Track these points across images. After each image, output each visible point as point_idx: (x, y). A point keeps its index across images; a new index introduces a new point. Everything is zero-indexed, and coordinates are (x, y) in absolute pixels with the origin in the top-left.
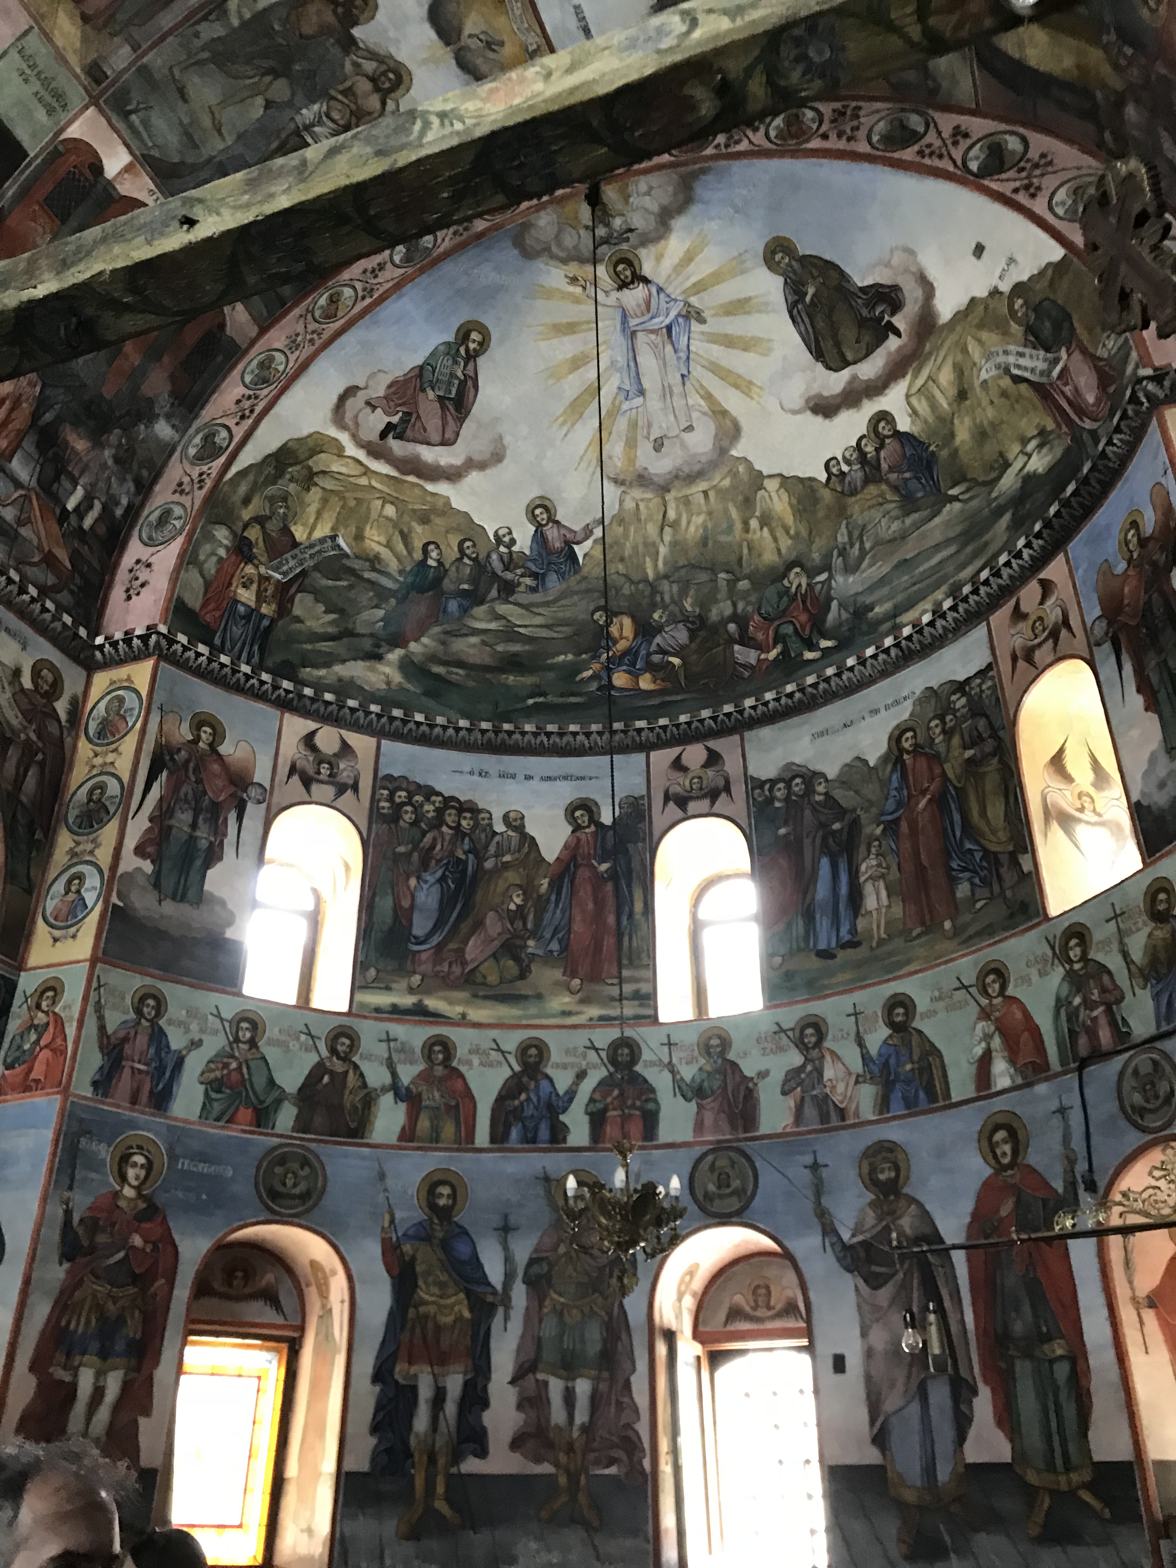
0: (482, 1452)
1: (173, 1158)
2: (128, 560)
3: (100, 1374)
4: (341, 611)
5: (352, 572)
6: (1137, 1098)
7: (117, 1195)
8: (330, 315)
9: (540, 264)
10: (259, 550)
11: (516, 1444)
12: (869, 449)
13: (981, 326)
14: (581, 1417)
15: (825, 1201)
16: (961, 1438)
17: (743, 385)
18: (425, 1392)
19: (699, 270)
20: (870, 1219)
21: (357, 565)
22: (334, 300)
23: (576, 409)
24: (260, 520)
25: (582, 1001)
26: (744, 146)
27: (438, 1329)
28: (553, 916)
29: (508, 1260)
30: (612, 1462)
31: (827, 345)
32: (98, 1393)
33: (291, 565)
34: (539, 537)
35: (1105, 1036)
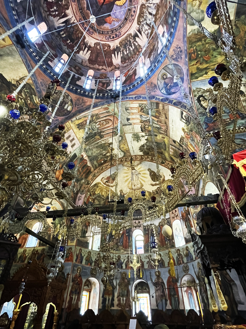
0: (113, 306)
1: (82, 269)
2: (78, 196)
3: (75, 296)
4: (99, 202)
5: (101, 197)
6: (185, 269)
7: (77, 274)
8: (102, 170)
9: (124, 167)
10: (92, 195)
11: (117, 305)
12: (157, 190)
13: (169, 182)
14: (124, 302)
15: (152, 277)
16: (166, 306)
17: (144, 181)
18: (107, 299)
19: (140, 170)
20: (156, 280)
21: (101, 196)
22: (102, 168)
23: (126, 181)
24: (92, 191)
25: (125, 251)
26: (147, 160)
27: (109, 291)
28: (121, 240)
29: (116, 283)
30: (128, 308)
31: (153, 179)
32: (75, 298)
33: (95, 196)
34: (121, 194)
35: (181, 262)
